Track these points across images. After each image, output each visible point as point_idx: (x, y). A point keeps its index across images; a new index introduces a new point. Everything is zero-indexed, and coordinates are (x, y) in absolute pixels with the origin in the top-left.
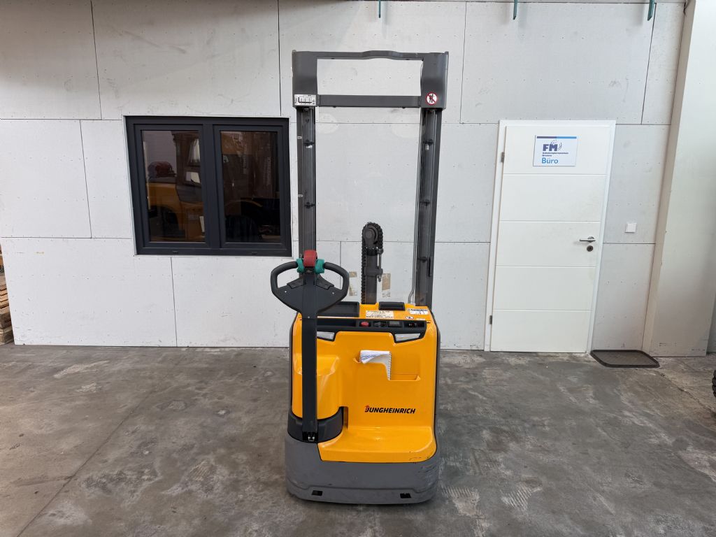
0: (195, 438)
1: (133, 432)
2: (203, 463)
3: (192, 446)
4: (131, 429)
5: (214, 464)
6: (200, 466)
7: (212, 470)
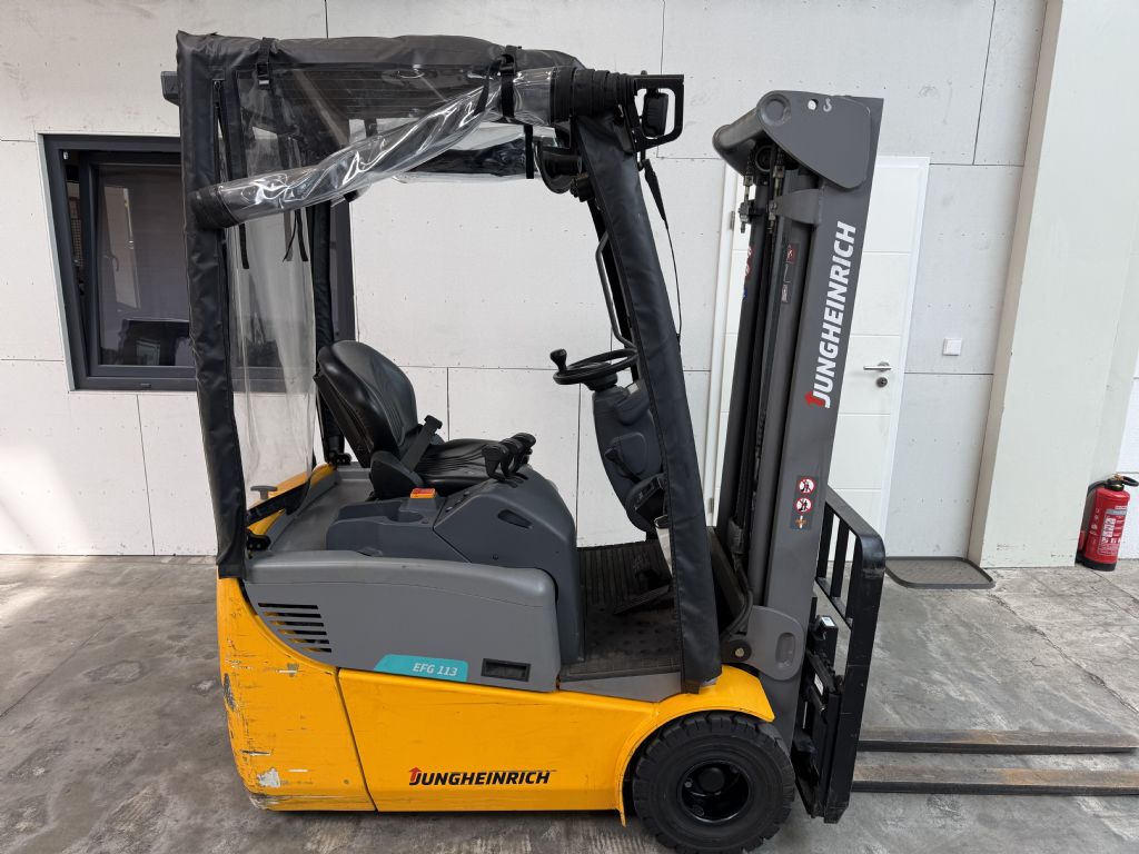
0: (142, 740)
1: (26, 728)
2: (144, 791)
3: (133, 757)
4: (23, 721)
5: (164, 793)
6: (136, 798)
7: (159, 807)
